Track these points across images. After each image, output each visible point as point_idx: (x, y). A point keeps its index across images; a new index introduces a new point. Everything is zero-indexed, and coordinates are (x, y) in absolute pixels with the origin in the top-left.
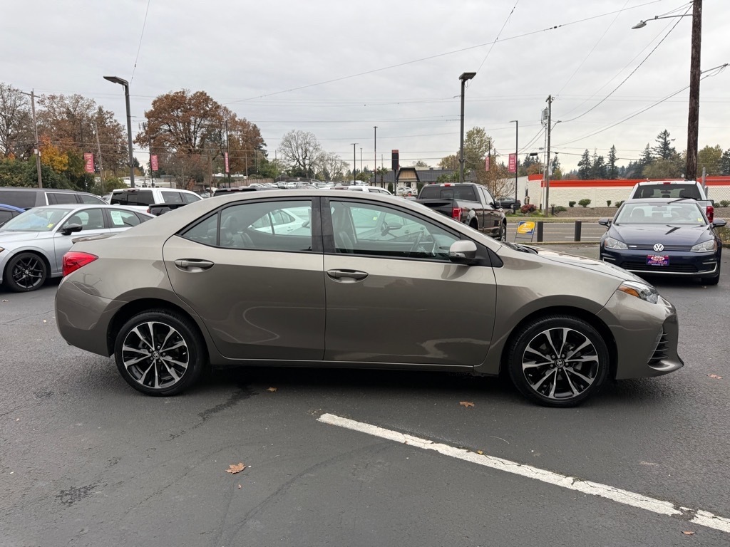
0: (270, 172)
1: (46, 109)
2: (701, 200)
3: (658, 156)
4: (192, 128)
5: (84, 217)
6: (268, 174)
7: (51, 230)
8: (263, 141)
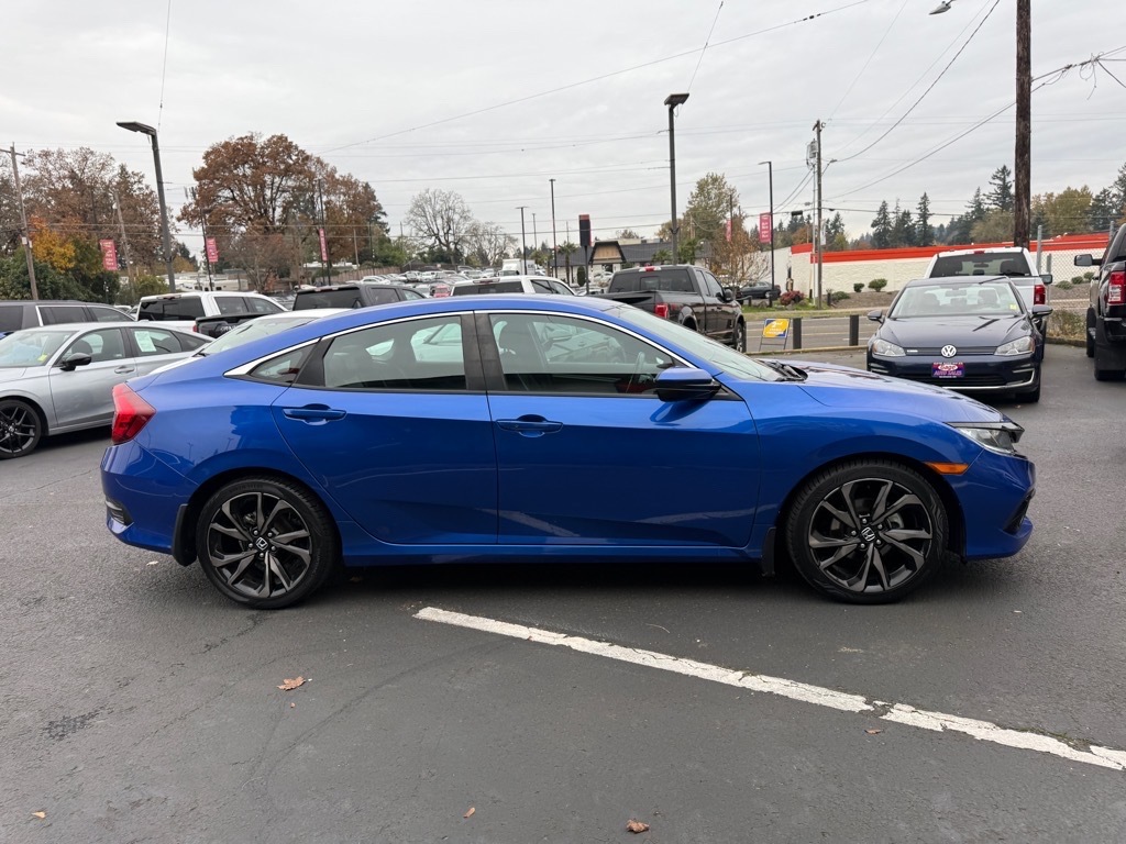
0: (394, 257)
1: (37, 173)
2: (1030, 276)
3: (993, 207)
4: (268, 193)
5: (96, 342)
6: (390, 259)
7: (44, 364)
8: (380, 208)
